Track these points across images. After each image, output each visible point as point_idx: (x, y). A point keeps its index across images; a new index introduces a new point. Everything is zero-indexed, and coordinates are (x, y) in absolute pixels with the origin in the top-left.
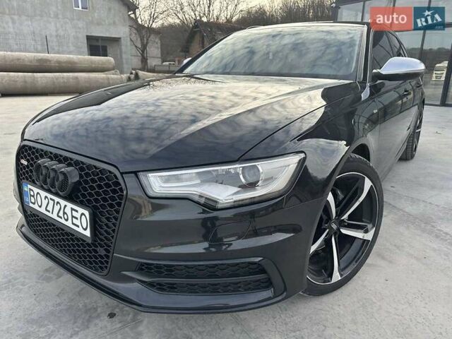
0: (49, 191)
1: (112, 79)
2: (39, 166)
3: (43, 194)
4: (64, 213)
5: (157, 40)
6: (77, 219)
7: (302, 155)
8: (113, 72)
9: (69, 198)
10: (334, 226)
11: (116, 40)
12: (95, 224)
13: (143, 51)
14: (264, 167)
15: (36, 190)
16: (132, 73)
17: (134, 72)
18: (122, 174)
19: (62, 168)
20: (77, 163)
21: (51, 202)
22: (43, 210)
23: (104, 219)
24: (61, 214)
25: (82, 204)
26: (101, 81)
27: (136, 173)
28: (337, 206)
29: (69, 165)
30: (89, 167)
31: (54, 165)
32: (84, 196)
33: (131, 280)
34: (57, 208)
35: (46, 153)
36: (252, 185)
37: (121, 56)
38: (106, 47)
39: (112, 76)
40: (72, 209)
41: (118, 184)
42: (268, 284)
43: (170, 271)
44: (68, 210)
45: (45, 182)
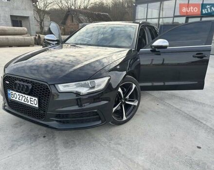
0: (20, 92)
1: (26, 39)
2: (16, 83)
3: (17, 93)
4: (27, 100)
5: (49, 17)
6: (33, 102)
7: (110, 77)
8: (26, 35)
9: (29, 94)
10: (123, 101)
11: (27, 18)
12: (40, 103)
13: (41, 23)
14: (97, 81)
15: (14, 92)
16: (36, 36)
17: (38, 35)
18: (49, 85)
19: (25, 84)
20: (31, 82)
21: (21, 97)
22: (17, 99)
23: (43, 101)
24: (26, 100)
25: (34, 96)
26: (21, 40)
27: (54, 85)
28: (123, 94)
29: (28, 83)
30: (37, 83)
31: (22, 83)
32: (35, 93)
33: (53, 120)
34: (24, 98)
35: (17, 79)
36: (93, 87)
37: (30, 26)
38: (21, 21)
39: (27, 37)
40: (30, 98)
41: (48, 88)
42: (99, 119)
43: (67, 116)
44: (29, 99)
45: (19, 89)
